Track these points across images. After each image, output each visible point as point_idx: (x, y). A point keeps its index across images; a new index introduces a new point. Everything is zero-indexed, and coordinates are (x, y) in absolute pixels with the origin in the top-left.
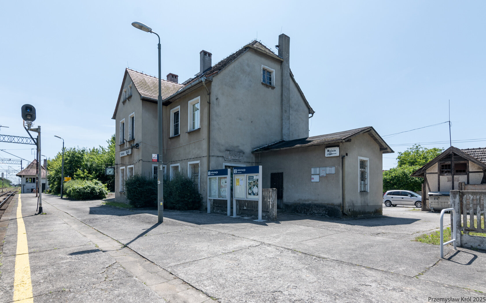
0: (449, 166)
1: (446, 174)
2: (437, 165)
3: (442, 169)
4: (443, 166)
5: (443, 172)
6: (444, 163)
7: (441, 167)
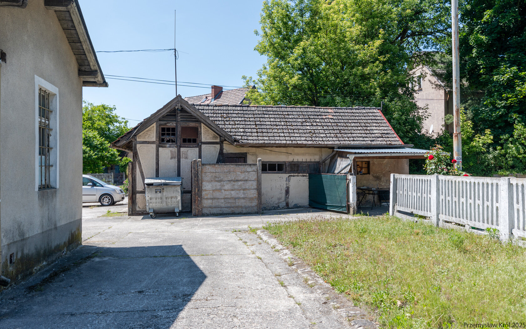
0: (173, 131)
1: (168, 145)
2: (155, 127)
3: (163, 135)
4: (163, 129)
5: (163, 140)
6: (166, 124)
7: (161, 131)
